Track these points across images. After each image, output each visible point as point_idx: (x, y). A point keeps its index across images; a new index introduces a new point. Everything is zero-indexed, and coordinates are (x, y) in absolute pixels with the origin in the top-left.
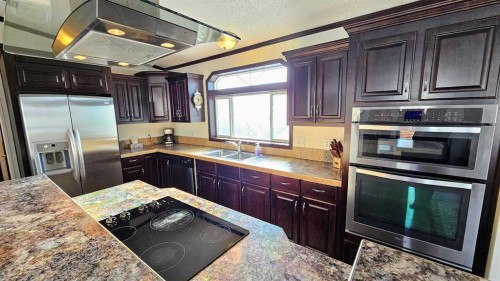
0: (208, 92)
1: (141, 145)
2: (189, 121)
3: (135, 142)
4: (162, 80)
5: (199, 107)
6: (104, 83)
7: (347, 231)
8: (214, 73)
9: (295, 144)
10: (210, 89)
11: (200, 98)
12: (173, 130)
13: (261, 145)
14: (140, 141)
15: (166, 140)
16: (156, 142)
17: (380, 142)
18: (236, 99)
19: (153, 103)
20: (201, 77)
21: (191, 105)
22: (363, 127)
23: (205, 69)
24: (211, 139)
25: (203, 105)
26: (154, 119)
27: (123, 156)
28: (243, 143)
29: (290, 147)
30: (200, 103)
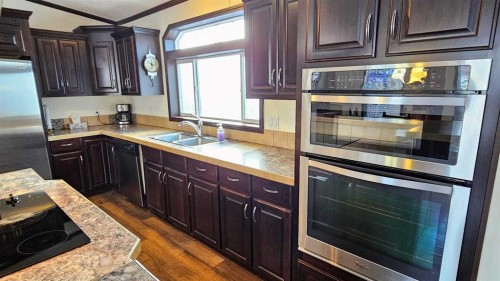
0: (166, 53)
1: (85, 125)
2: (139, 94)
3: (77, 121)
4: (107, 37)
5: (153, 74)
6: (19, 40)
7: (299, 249)
8: (171, 27)
9: (267, 127)
10: (169, 48)
11: (154, 61)
12: (129, 106)
13: (225, 126)
14: (83, 120)
15: (119, 119)
16: (108, 121)
17: (341, 120)
18: (202, 63)
19: (96, 69)
20: (156, 33)
21: (141, 72)
22: (315, 98)
23: (160, 22)
24: (171, 119)
25: (159, 71)
26: (98, 90)
27: (51, 138)
28: (205, 124)
29: (260, 130)
30: (155, 68)
